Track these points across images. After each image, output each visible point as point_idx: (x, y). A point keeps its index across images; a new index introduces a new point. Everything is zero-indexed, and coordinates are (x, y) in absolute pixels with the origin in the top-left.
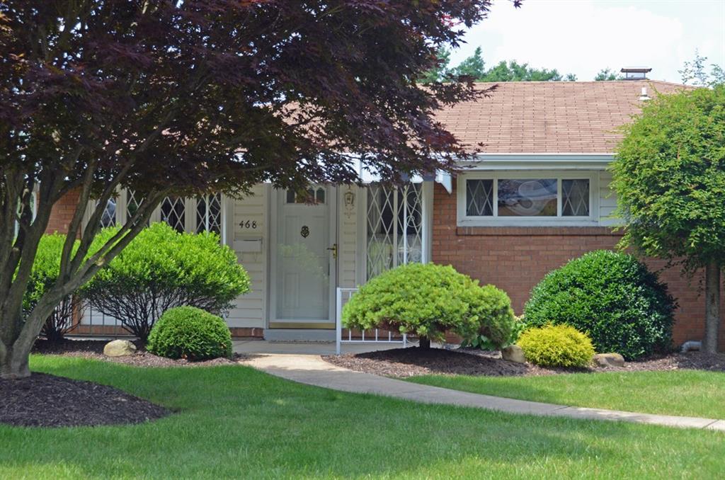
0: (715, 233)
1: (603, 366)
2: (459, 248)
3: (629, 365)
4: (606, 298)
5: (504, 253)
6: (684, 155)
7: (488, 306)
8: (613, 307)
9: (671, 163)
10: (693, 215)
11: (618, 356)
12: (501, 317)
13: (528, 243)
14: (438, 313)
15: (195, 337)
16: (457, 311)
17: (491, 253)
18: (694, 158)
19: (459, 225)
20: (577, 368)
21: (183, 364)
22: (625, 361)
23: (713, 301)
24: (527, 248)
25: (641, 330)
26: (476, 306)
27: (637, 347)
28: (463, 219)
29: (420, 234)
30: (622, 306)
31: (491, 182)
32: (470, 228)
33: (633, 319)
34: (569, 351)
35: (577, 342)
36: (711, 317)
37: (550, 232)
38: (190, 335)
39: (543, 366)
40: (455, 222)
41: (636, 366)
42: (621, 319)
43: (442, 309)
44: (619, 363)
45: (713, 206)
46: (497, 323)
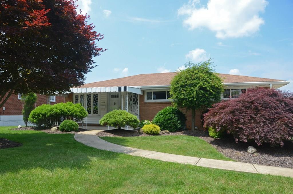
0: (188, 102)
1: (164, 133)
2: (145, 107)
3: (170, 133)
4: (167, 117)
5: (154, 107)
6: (180, 83)
7: (128, 120)
8: (169, 119)
9: (178, 85)
10: (182, 97)
11: (168, 131)
12: (132, 122)
13: (159, 105)
14: (116, 121)
15: (67, 127)
16: (120, 121)
17: (151, 108)
18: (183, 84)
19: (145, 101)
20: (156, 134)
21: (64, 133)
22: (170, 132)
23: (193, 118)
24: (159, 106)
25: (175, 125)
26: (125, 120)
27: (174, 129)
28: (146, 100)
29: (138, 104)
30: (171, 119)
31: (152, 92)
32: (147, 102)
33: (173, 122)
34: (152, 130)
35: (155, 128)
36: (193, 122)
37: (164, 103)
38: (66, 126)
39: (147, 134)
40: (144, 101)
41: (172, 133)
42: (170, 122)
43: (116, 120)
44: (168, 133)
45: (187, 95)
46: (131, 124)
